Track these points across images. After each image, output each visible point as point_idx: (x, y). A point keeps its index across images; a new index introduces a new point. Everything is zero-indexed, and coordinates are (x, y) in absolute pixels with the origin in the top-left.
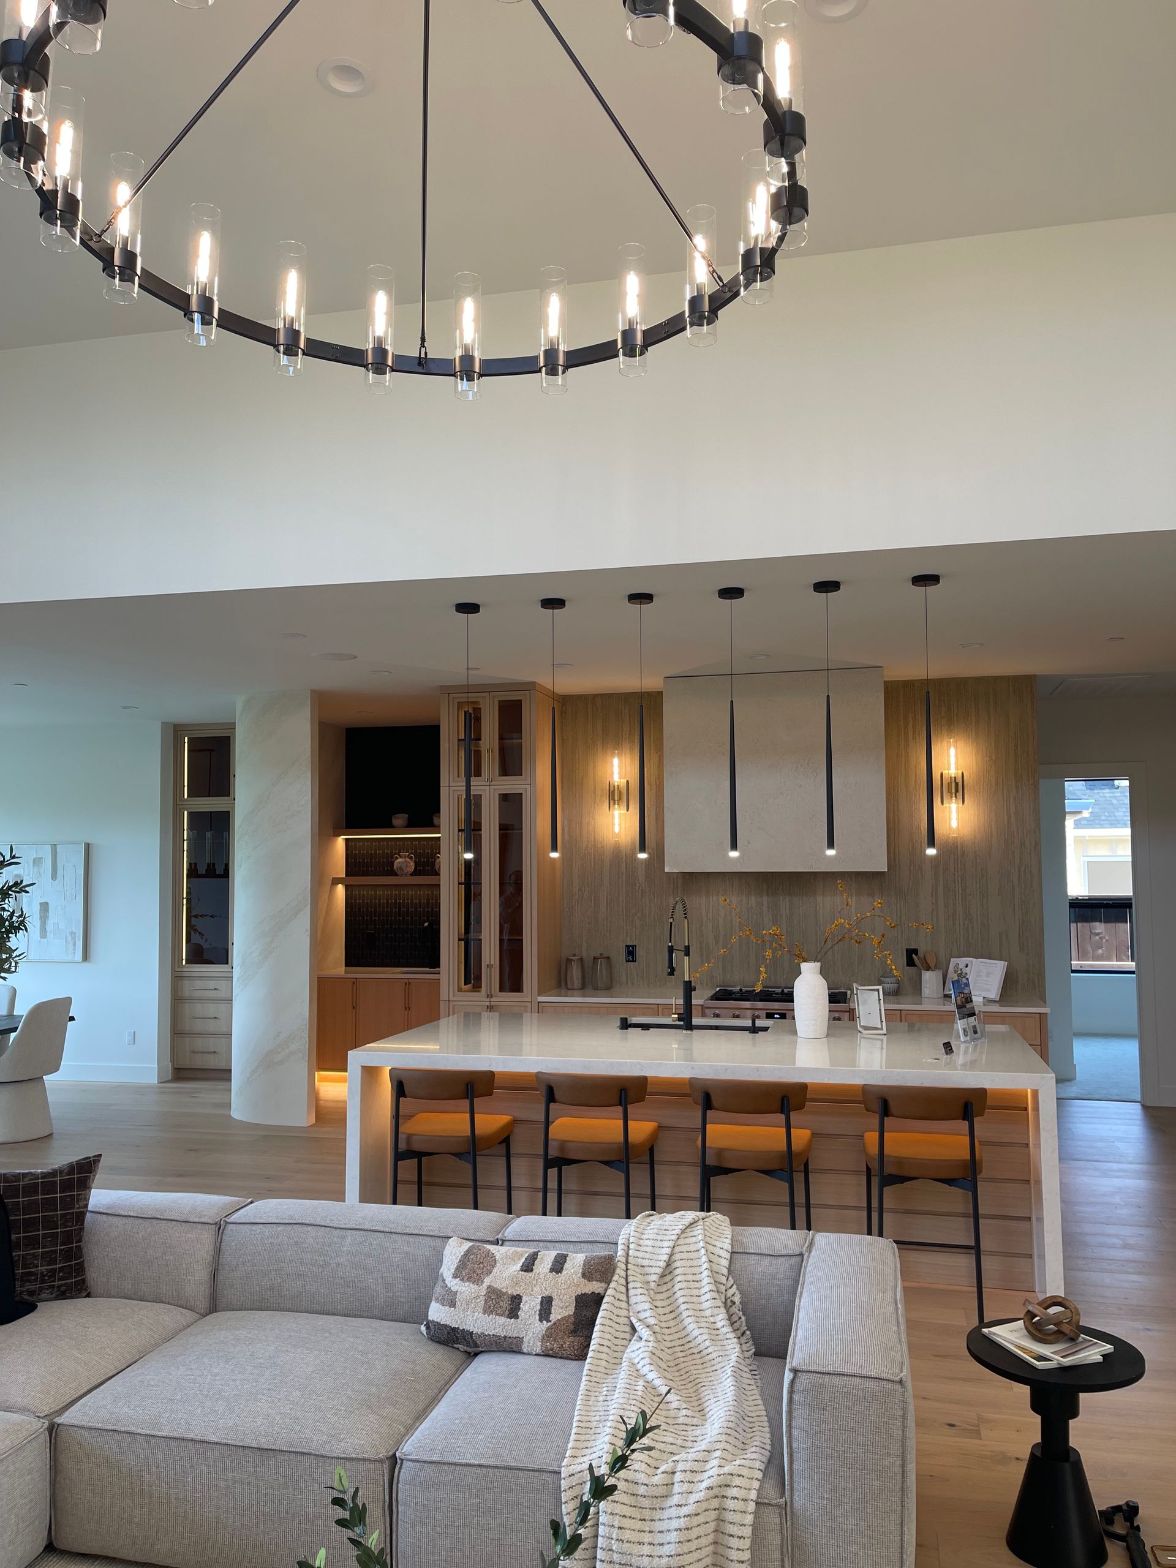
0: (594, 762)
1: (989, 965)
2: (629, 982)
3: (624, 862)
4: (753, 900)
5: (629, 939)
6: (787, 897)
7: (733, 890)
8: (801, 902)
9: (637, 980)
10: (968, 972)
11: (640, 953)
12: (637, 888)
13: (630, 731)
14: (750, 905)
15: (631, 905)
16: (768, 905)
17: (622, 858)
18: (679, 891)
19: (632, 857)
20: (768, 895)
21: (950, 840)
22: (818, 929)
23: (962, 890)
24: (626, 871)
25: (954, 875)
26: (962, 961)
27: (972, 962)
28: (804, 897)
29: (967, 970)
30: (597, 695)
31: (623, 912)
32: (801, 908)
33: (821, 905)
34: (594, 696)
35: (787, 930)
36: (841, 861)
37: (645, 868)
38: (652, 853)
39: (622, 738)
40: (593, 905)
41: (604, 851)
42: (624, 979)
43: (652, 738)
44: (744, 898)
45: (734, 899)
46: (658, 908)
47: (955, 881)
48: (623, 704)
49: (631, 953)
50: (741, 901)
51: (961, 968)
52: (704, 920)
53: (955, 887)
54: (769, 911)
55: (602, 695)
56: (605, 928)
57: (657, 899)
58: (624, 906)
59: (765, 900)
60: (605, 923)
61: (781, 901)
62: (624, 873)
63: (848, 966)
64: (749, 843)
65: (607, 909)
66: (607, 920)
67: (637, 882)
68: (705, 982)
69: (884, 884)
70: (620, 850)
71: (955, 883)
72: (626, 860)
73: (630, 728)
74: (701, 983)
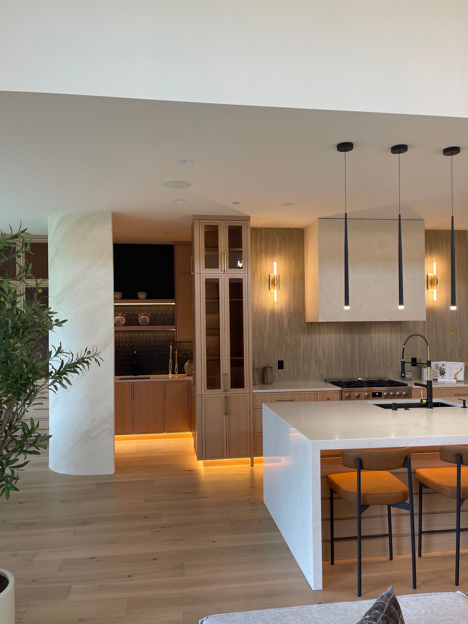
0: (261, 264)
1: (456, 364)
2: (280, 379)
3: (277, 317)
4: (342, 336)
5: (279, 357)
6: (358, 334)
7: (332, 331)
8: (364, 337)
9: (284, 378)
10: (445, 368)
11: (285, 364)
12: (284, 331)
13: (280, 248)
14: (340, 339)
15: (280, 340)
16: (349, 339)
17: (276, 315)
18: (305, 333)
19: (281, 315)
20: (349, 334)
21: (431, 307)
22: (372, 350)
23: (435, 330)
24: (278, 322)
25: (432, 323)
26: (440, 363)
27: (446, 363)
28: (366, 334)
29: (444, 367)
30: (262, 228)
31: (276, 344)
32: (364, 340)
33: (374, 338)
34: (261, 229)
35: (358, 351)
36: (405, 316)
37: (288, 320)
38: (291, 313)
39: (276, 252)
40: (260, 340)
41: (266, 311)
42: (277, 378)
43: (291, 252)
44: (337, 335)
45: (333, 336)
46: (294, 341)
47: (432, 326)
48: (276, 234)
49: (281, 365)
50: (336, 337)
51: (441, 366)
52: (318, 347)
53: (432, 328)
54: (349, 341)
55: (265, 228)
56: (267, 352)
57: (294, 336)
58: (277, 340)
59: (347, 335)
60: (267, 349)
61: (355, 337)
62: (277, 323)
63: (386, 367)
64: (362, 306)
65: (268, 342)
66: (268, 347)
67: (284, 328)
68: (318, 378)
69: (402, 328)
70: (275, 311)
71: (432, 327)
72: (278, 317)
73: (280, 247)
74: (316, 379)
